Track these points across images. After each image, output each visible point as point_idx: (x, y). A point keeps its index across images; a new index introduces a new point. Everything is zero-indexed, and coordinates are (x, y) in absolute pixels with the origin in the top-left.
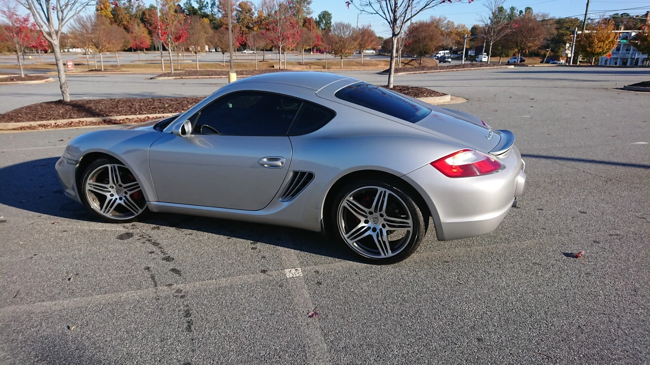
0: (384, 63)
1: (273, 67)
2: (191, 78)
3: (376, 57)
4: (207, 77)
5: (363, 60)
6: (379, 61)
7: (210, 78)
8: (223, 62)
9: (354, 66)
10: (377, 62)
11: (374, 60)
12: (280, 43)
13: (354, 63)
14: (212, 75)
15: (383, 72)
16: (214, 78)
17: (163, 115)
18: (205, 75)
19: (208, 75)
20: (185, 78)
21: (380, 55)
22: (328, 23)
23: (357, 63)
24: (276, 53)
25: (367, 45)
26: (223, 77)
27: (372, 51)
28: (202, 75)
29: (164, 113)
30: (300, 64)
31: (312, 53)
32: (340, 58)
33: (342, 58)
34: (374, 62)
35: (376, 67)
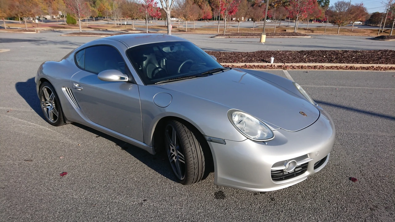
0: (371, 31)
1: (286, 31)
2: (235, 37)
3: (363, 26)
4: (245, 37)
5: (353, 28)
6: (366, 29)
7: (246, 38)
8: (253, 27)
9: (345, 32)
10: (365, 31)
11: (362, 29)
12: (298, 15)
13: (346, 30)
14: (248, 36)
15: (375, 38)
16: (249, 38)
17: (226, 64)
18: (244, 36)
19: (246, 36)
20: (231, 38)
21: (366, 25)
22: (327, 2)
23: (348, 30)
24: (288, 22)
25: (358, 18)
26: (255, 37)
27: (360, 22)
28: (242, 36)
29: (226, 63)
30: (305, 29)
31: (313, 22)
32: (338, 26)
33: (339, 26)
34: (362, 30)
35: (364, 34)
